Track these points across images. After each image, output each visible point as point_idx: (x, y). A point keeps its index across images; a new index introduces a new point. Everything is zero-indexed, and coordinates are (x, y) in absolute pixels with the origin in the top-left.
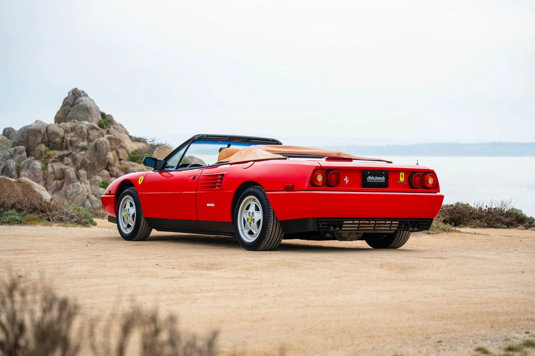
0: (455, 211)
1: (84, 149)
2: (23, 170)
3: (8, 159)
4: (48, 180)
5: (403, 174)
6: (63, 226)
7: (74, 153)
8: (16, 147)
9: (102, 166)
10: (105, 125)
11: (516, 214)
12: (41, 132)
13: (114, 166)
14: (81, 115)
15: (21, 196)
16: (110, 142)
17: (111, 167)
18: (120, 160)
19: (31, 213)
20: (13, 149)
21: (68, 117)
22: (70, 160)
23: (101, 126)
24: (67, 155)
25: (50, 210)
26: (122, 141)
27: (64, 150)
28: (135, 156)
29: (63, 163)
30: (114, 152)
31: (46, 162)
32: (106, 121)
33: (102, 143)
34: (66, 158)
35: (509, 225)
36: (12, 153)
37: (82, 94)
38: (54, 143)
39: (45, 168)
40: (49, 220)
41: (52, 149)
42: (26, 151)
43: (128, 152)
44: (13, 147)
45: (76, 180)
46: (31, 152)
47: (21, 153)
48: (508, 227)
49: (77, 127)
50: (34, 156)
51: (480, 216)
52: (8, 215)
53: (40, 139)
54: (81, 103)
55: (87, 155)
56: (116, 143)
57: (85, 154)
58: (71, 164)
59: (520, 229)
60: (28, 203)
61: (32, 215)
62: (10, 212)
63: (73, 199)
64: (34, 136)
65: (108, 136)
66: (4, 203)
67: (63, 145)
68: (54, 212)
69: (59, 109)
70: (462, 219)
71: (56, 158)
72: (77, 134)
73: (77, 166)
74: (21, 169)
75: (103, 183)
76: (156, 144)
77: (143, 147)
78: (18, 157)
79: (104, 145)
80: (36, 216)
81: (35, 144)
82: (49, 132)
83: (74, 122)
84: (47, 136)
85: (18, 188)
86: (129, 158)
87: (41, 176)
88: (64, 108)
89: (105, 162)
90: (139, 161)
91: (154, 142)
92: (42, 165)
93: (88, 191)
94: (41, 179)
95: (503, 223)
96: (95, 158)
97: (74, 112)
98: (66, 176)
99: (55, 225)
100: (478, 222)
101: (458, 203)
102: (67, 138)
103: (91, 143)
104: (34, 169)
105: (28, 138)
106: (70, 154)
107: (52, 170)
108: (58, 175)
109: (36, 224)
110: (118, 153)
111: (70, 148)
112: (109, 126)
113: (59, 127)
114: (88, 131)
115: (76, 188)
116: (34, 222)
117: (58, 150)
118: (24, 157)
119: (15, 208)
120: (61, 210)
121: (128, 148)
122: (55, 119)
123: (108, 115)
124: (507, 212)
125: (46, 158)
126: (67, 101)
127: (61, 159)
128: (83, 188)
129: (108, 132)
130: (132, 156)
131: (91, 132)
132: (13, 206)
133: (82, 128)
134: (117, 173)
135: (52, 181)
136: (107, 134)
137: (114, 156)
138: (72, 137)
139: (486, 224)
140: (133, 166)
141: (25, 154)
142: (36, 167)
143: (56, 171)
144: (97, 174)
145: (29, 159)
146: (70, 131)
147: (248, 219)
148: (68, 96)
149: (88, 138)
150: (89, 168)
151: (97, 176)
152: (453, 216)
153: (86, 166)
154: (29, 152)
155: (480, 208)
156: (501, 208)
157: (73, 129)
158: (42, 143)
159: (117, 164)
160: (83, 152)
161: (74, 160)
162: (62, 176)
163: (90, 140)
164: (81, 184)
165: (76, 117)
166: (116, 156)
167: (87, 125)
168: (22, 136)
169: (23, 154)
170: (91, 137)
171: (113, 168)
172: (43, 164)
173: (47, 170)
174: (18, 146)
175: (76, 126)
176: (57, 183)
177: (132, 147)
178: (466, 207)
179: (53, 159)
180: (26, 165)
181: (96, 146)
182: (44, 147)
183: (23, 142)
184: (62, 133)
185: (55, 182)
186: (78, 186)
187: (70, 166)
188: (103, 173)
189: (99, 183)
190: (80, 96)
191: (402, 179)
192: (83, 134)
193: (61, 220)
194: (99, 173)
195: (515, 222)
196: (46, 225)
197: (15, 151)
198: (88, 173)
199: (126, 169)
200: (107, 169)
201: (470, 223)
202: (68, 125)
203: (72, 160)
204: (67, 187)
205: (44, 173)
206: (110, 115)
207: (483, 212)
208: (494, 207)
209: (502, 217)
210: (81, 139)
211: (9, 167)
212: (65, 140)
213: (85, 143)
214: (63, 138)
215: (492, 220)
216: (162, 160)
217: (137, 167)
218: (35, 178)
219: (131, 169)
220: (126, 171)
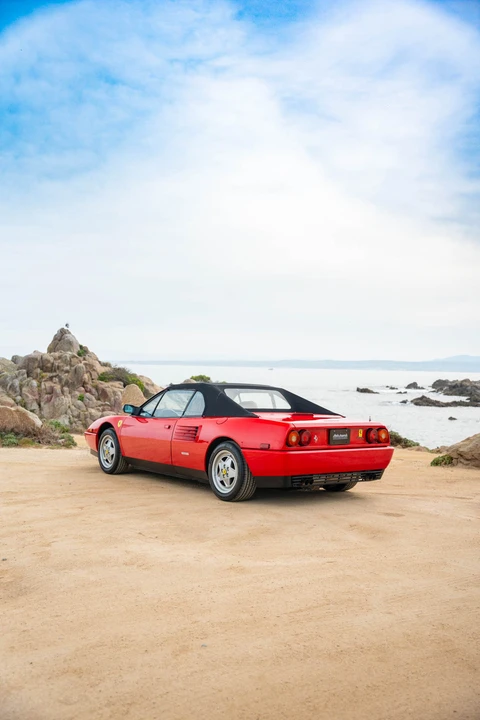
1: (67, 372)
2: (24, 387)
3: (14, 379)
4: (41, 394)
5: (362, 431)
6: (50, 448)
7: (60, 375)
8: (20, 371)
9: (79, 384)
10: (82, 354)
12: (37, 360)
13: (88, 384)
14: (66, 347)
15: (19, 422)
16: (85, 367)
17: (86, 384)
18: (93, 379)
19: (26, 436)
20: (17, 372)
21: (57, 348)
22: (57, 380)
23: (79, 354)
24: (56, 376)
25: (41, 434)
26: (94, 365)
27: (53, 372)
28: (104, 376)
29: (52, 382)
30: (88, 374)
31: (41, 381)
32: (83, 351)
33: (80, 368)
34: (54, 378)
36: (17, 375)
38: (47, 367)
39: (39, 386)
40: (39, 442)
41: (45, 372)
42: (27, 373)
43: (98, 374)
44: (18, 369)
45: (61, 394)
47: (23, 375)
49: (63, 356)
50: (32, 377)
52: (8, 438)
53: (36, 364)
54: (66, 339)
56: (90, 367)
57: (68, 376)
60: (23, 428)
61: (26, 438)
62: (10, 435)
63: (59, 408)
64: (32, 362)
65: (84, 362)
66: (5, 427)
67: (52, 369)
68: (44, 436)
69: (51, 342)
71: (47, 378)
72: (62, 361)
73: (62, 384)
75: (80, 397)
77: (109, 370)
78: (20, 378)
79: (82, 369)
80: (30, 440)
81: (33, 368)
82: (43, 359)
83: (61, 352)
84: (42, 362)
85: (16, 416)
86: (99, 378)
87: (37, 392)
88: (55, 341)
89: (82, 381)
90: (106, 380)
91: (116, 367)
92: (37, 384)
93: (69, 403)
94: (37, 394)
96: (75, 378)
97: (61, 345)
98: (54, 392)
99: (44, 447)
102: (55, 363)
103: (72, 368)
104: (32, 386)
105: (29, 364)
106: (58, 375)
107: (44, 387)
108: (49, 391)
109: (29, 446)
110: (91, 374)
111: (58, 371)
112: (85, 354)
113: (50, 356)
114: (70, 359)
115: (61, 401)
116: (28, 444)
117: (49, 372)
119: (13, 432)
120: (49, 434)
121: (98, 371)
122: (48, 349)
123: (84, 347)
125: (40, 378)
126: (56, 337)
127: (51, 378)
128: (66, 400)
129: (84, 359)
130: (101, 376)
131: (72, 359)
132: (12, 430)
133: (66, 356)
134: (90, 389)
135: (44, 395)
137: (88, 377)
138: (59, 363)
140: (102, 384)
141: (26, 376)
142: (33, 384)
143: (47, 388)
144: (76, 390)
145: (29, 379)
146: (58, 359)
147: (222, 470)
148: (57, 334)
149: (70, 364)
150: (70, 386)
151: (76, 392)
153: (69, 384)
154: (29, 374)
157: (60, 358)
158: (38, 367)
159: (90, 382)
160: (67, 374)
161: (60, 380)
162: (52, 391)
163: (71, 366)
164: (65, 397)
165: (62, 348)
166: (90, 377)
167: (70, 354)
168: (25, 362)
170: (72, 363)
172: (38, 382)
173: (41, 387)
174: (21, 369)
176: (48, 397)
177: (101, 370)
179: (45, 379)
180: (27, 383)
181: (76, 370)
182: (40, 370)
183: (25, 367)
184: (52, 360)
185: (46, 396)
186: (62, 399)
187: (57, 384)
188: (80, 389)
189: (78, 397)
190: (66, 333)
192: (67, 361)
193: (49, 442)
194: (78, 389)
196: (37, 447)
197: (19, 373)
198: (69, 390)
199: (97, 386)
200: (83, 386)
202: (57, 354)
204: (55, 400)
205: (39, 389)
206: (86, 347)
210: (65, 365)
211: (15, 385)
213: (68, 368)
214: (53, 364)
216: (138, 407)
217: (104, 385)
218: (32, 393)
219: (100, 386)
220: (97, 388)
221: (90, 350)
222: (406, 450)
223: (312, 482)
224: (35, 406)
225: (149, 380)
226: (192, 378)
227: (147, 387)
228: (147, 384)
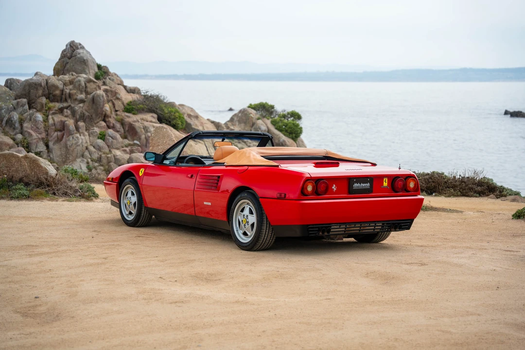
0: (430, 180)
1: (82, 101)
2: (26, 122)
3: (11, 111)
4: (49, 131)
5: (387, 180)
6: (68, 201)
7: (73, 105)
8: (19, 100)
9: (99, 118)
10: (101, 77)
11: (487, 183)
12: (41, 86)
13: (111, 117)
14: (79, 68)
15: (28, 170)
16: (106, 94)
17: (108, 118)
18: (116, 111)
19: (38, 187)
21: (66, 68)
22: (69, 112)
23: (97, 77)
24: (67, 108)
25: (56, 184)
26: (118, 93)
27: (63, 102)
28: (131, 107)
29: (63, 115)
30: (110, 104)
31: (47, 114)
32: (102, 73)
33: (98, 96)
34: (65, 110)
35: (481, 194)
36: (14, 106)
37: (79, 47)
38: (54, 96)
39: (46, 120)
40: (54, 194)
41: (52, 101)
42: (28, 103)
43: (123, 103)
44: (16, 99)
45: (75, 132)
46: (33, 105)
47: (23, 106)
48: (480, 196)
49: (76, 80)
50: (36, 109)
51: (454, 185)
52: (16, 189)
53: (40, 92)
54: (78, 56)
55: (85, 107)
56: (113, 95)
57: (83, 106)
58: (70, 116)
59: (491, 198)
60: (34, 177)
61: (39, 190)
62: (18, 186)
63: (73, 150)
64: (35, 89)
65: (103, 87)
66: (13, 177)
67: (63, 97)
68: (59, 186)
69: (57, 60)
70: (437, 188)
71: (56, 110)
72: (75, 87)
73: (76, 119)
74: (24, 121)
75: (101, 135)
76: (149, 95)
77: (137, 98)
78: (20, 109)
79: (101, 98)
80: (43, 191)
81: (36, 96)
82: (49, 84)
83: (72, 75)
84: (48, 89)
85: (26, 164)
86: (125, 109)
87: (43, 128)
88: (63, 59)
89: (102, 114)
90: (134, 112)
91: (148, 93)
92: (43, 118)
93: (86, 142)
94: (43, 131)
95: (475, 192)
96: (93, 110)
97: (72, 64)
98: (65, 128)
99: (61, 200)
100: (452, 191)
101: (433, 172)
102: (66, 90)
103: (88, 96)
104: (36, 121)
105: (30, 91)
106: (70, 106)
107: (53, 122)
108: (58, 127)
109: (43, 199)
110: (114, 104)
111: (69, 101)
112: (105, 77)
113: (59, 80)
114: (85, 84)
115: (75, 140)
116: (41, 197)
117: (58, 102)
118: (27, 110)
119: (23, 182)
120: (65, 184)
121: (123, 99)
122: (54, 70)
123: (104, 66)
124: (479, 181)
125: (46, 110)
126: (65, 53)
127: (61, 111)
128: (82, 139)
129: (104, 84)
130: (128, 107)
131: (88, 85)
132: (21, 180)
133: (80, 81)
134: (113, 124)
135: (53, 133)
136: (103, 85)
137: (110, 108)
138: (71, 90)
139: (459, 193)
140: (129, 117)
141: (27, 107)
142: (38, 119)
143: (56, 123)
144: (95, 126)
145: (31, 111)
146: (69, 84)
147: (242, 221)
148: (66, 49)
149: (85, 91)
150: (87, 120)
151: (95, 128)
152: (428, 185)
153: (85, 117)
154: (31, 105)
155: (454, 177)
156: (474, 177)
157: (71, 82)
158: (43, 96)
159: (113, 115)
160: (81, 105)
161: (74, 113)
162: (63, 128)
163: (87, 93)
164: (80, 135)
165: (74, 69)
166: (112, 108)
167: (84, 78)
168: (24, 89)
169: (25, 106)
170: (89, 90)
171: (110, 119)
172: (44, 116)
173: (48, 121)
174: (20, 98)
175: (74, 79)
176: (58, 135)
177: (127, 98)
178: (441, 175)
179: (53, 111)
180: (29, 117)
181: (93, 100)
182: (45, 99)
183: (25, 95)
184: (61, 86)
185: (56, 133)
186: (77, 137)
187: (70, 118)
188: (100, 124)
189: (97, 134)
190: (78, 48)
191: (385, 184)
192: (81, 87)
193: (65, 194)
194: (97, 124)
195: (486, 191)
196: (52, 200)
197: (18, 103)
198: (86, 125)
199: (122, 120)
200: (104, 120)
201: (444, 192)
202: (67, 77)
203: (71, 112)
204: (67, 139)
205: (45, 125)
206: (106, 67)
207: (456, 181)
208: (467, 176)
209: (474, 186)
210: (79, 92)
211: (13, 119)
212: (64, 93)
213: (83, 96)
214: (62, 91)
215: (465, 189)
216: (161, 154)
217: (132, 118)
218: (37, 130)
219: (127, 120)
220: (122, 122)
221: (111, 70)
222: (499, 201)
223: (329, 231)
224: (42, 147)
225: (192, 110)
226: (250, 106)
227: (189, 120)
228: (189, 116)
